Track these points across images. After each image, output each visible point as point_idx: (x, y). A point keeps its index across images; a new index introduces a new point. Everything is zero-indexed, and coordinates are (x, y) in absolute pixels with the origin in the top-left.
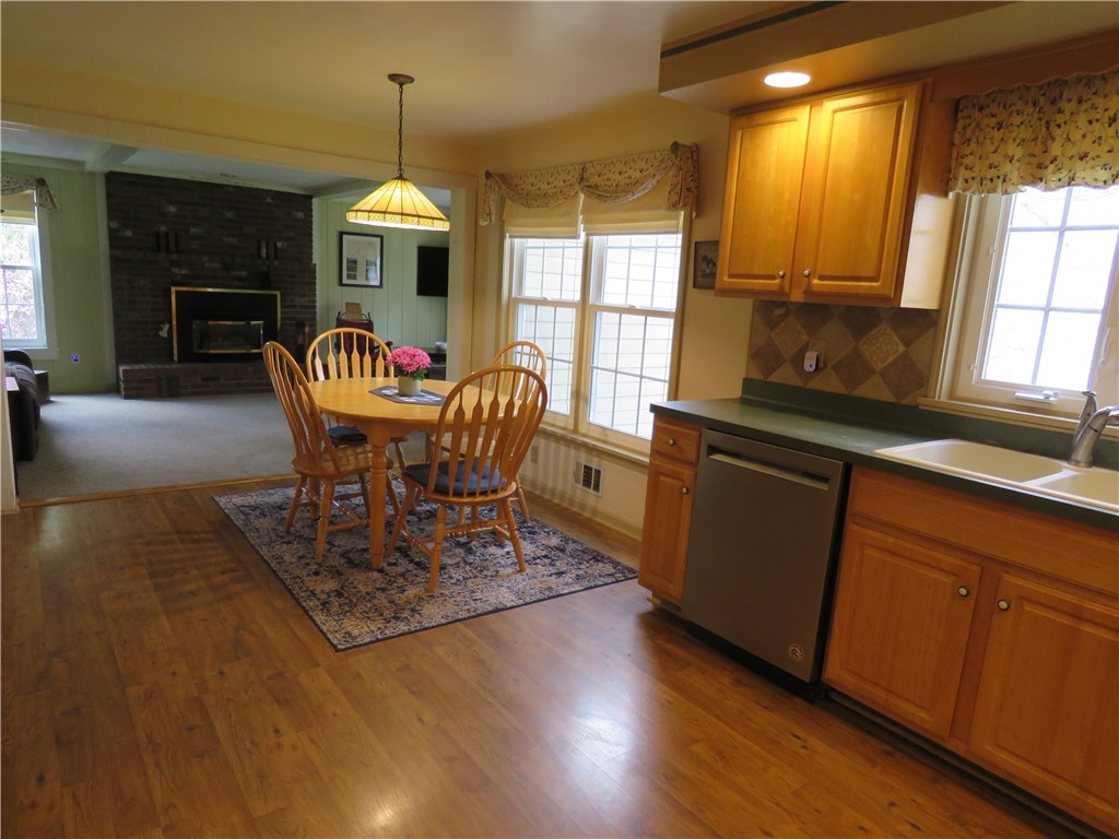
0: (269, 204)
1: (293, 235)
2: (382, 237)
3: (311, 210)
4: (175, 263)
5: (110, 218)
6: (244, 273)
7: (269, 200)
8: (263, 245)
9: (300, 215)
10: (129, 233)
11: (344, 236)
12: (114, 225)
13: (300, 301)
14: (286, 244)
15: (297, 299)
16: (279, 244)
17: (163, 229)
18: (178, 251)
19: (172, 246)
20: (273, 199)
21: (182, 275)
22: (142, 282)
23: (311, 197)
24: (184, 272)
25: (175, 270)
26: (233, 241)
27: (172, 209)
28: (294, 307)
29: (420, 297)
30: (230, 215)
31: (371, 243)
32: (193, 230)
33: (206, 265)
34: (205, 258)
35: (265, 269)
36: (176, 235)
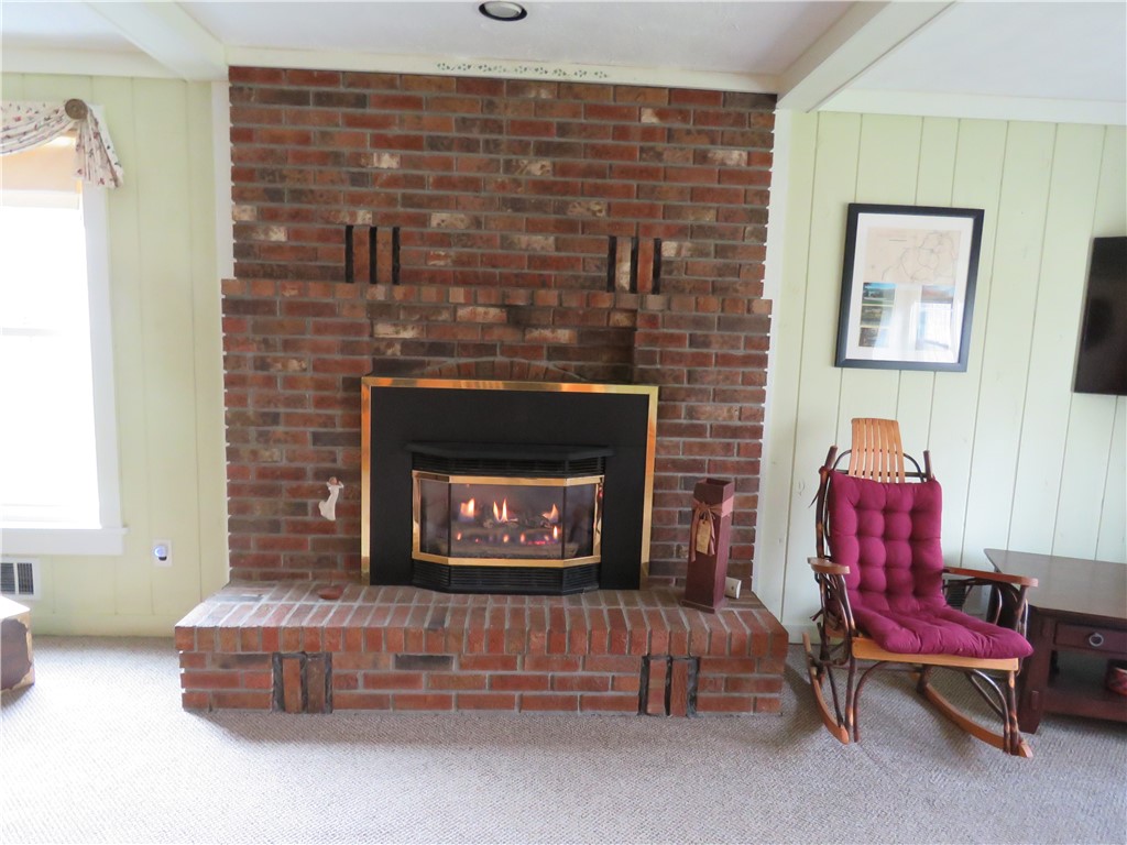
0: (649, 133)
1: (709, 218)
2: (978, 216)
3: (768, 141)
4: (380, 311)
5: (239, 196)
6: (564, 335)
7: (649, 118)
8: (624, 252)
9: (736, 157)
10: (278, 235)
11: (863, 218)
12: (248, 214)
13: (715, 413)
14: (687, 244)
15: (708, 407)
16: (669, 249)
17: (364, 217)
18: (396, 278)
19: (384, 265)
20: (661, 114)
21: (406, 344)
22: (294, 364)
23: (771, 100)
24: (408, 334)
25: (384, 330)
26: (543, 243)
27: (387, 162)
28: (697, 431)
29: (1077, 395)
30: (538, 168)
31: (942, 236)
32: (438, 218)
33: (463, 313)
34: (457, 294)
35: (621, 319)
36: (396, 232)
